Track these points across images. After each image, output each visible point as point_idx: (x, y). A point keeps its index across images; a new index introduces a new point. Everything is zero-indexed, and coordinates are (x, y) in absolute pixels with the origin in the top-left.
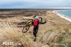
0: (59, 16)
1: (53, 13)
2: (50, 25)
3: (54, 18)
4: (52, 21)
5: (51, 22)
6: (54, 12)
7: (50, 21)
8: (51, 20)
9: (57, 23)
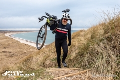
0: (18, 42)
1: (7, 38)
2: (5, 57)
3: (9, 45)
4: (6, 50)
5: (5, 52)
6: (7, 35)
7: (4, 50)
8: (5, 48)
9: (16, 53)
